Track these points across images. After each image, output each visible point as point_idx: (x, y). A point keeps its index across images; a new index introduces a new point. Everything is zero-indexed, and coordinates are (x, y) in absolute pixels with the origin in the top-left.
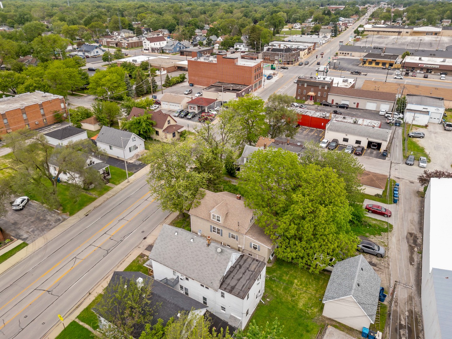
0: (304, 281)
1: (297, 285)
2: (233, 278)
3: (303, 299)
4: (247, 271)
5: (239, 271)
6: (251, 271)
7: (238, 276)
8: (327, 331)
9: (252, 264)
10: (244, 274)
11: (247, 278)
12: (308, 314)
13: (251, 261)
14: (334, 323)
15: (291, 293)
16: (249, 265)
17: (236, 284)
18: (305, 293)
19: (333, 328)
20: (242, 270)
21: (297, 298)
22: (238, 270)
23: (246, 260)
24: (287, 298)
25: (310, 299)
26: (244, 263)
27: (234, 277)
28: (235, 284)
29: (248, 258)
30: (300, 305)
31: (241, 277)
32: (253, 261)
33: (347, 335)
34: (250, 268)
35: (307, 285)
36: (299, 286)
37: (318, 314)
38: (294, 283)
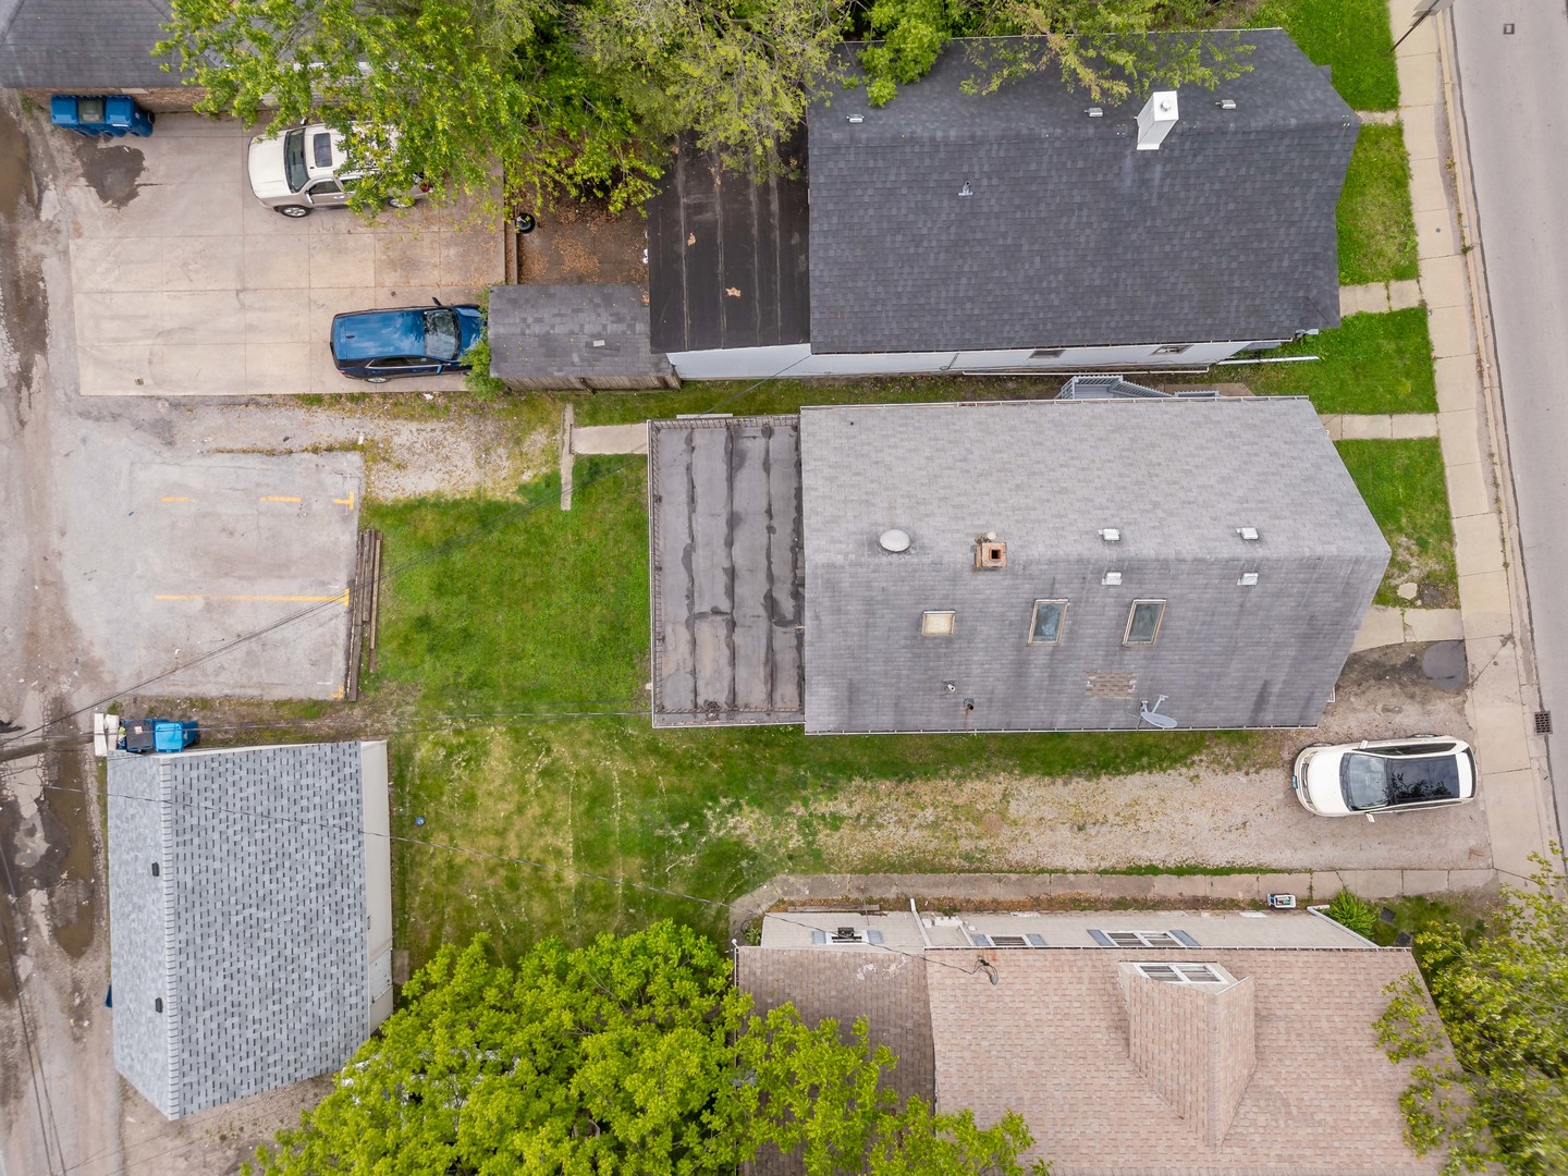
0: (531, 897)
1: (558, 853)
2: (769, 513)
3: (498, 782)
4: (725, 606)
5: (762, 576)
6: (702, 615)
7: (751, 536)
8: (342, 665)
9: (727, 671)
10: (732, 573)
11: (700, 560)
12: (450, 712)
13: (740, 688)
14: (327, 724)
15: (566, 790)
16: (741, 652)
17: (731, 488)
18: (500, 826)
19: (321, 698)
20: (751, 592)
21: (528, 771)
22: (771, 578)
23: (772, 678)
24: (572, 745)
25: (469, 801)
26: (770, 648)
27: (765, 521)
28: (738, 485)
29: (771, 695)
30: (497, 739)
31: (730, 543)
32: (733, 693)
33: (256, 692)
34: (723, 632)
35: (512, 884)
36: (545, 850)
37: (409, 737)
38: (576, 853)
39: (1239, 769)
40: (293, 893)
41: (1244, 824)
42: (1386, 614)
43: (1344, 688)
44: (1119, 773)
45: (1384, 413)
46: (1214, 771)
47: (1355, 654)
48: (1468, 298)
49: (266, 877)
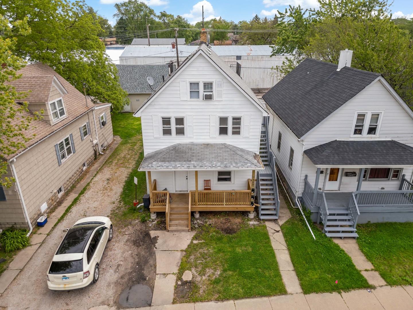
42: (175, 266)
45: (294, 266)
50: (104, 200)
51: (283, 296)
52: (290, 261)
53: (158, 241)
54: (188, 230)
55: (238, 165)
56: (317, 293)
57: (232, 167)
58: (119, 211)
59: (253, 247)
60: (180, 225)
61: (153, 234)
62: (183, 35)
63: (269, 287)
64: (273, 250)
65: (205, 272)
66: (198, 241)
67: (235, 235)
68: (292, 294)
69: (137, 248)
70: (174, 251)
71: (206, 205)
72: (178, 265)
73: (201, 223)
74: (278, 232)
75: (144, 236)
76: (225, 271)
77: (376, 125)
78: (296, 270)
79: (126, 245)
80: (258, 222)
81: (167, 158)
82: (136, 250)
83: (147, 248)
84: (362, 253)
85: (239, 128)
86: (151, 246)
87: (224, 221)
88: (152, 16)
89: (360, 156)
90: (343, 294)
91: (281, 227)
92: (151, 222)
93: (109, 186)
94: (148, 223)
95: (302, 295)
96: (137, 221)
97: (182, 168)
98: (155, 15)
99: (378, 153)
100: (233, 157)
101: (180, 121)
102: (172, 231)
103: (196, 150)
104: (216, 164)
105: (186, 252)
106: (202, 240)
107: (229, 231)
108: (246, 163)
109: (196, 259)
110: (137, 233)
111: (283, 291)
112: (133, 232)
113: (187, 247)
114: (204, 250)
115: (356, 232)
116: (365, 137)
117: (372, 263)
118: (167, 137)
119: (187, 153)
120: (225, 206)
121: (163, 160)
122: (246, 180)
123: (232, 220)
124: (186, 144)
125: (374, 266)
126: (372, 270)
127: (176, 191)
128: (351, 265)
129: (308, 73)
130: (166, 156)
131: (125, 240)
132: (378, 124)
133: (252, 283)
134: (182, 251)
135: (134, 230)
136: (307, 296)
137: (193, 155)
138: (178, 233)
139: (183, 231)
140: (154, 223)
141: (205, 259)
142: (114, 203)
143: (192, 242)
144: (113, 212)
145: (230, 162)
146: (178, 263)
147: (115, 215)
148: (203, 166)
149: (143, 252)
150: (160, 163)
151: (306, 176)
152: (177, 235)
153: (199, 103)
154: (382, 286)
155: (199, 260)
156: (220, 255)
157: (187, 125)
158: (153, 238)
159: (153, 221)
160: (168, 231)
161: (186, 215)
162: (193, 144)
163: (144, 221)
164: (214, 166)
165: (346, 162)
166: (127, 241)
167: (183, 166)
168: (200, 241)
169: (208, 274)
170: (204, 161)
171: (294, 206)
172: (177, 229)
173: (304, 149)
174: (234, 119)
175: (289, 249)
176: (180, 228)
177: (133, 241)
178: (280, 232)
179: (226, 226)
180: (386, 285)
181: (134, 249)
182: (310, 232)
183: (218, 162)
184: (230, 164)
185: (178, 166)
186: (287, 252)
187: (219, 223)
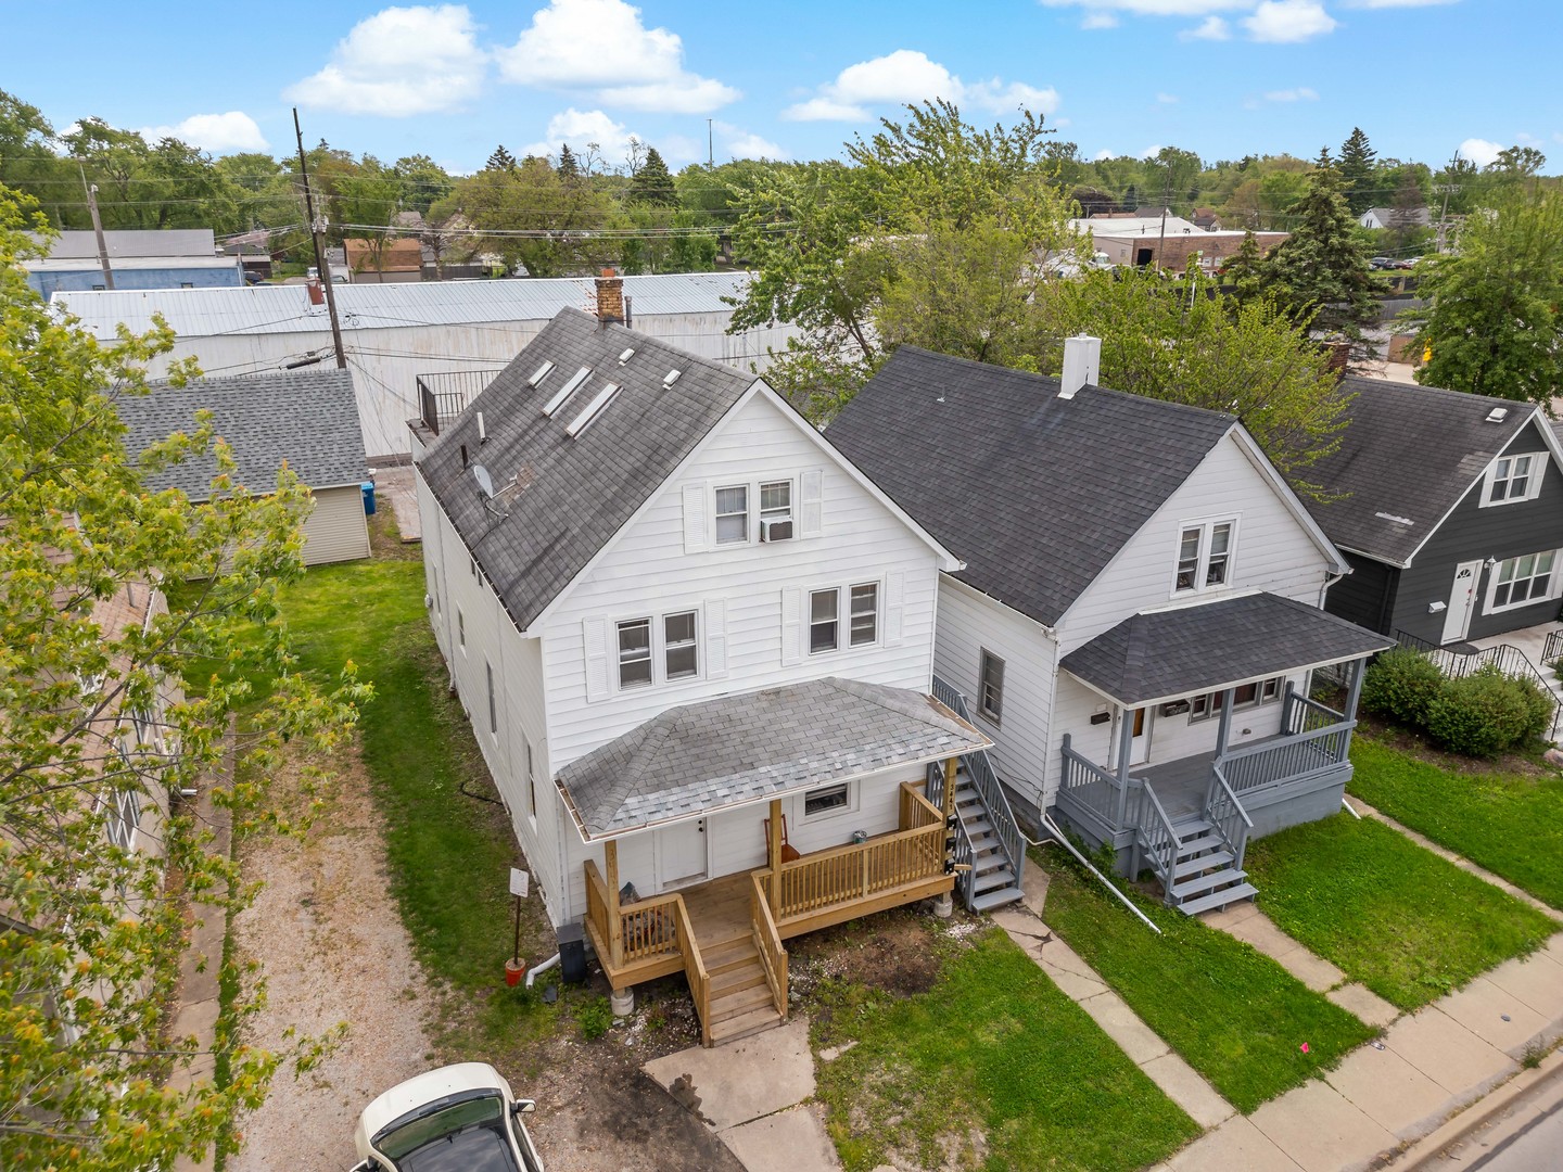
39: (436, 1045)
40: (244, 446)
41: (326, 1084)
42: (826, 1169)
43: (645, 1150)
44: (404, 914)
45: (1165, 1038)
46: (428, 1014)
47: (719, 1143)
48: (1471, 1097)
49: (259, 429)
50: (359, 994)
51: (1199, 1143)
52: (1142, 1026)
53: (698, 1094)
54: (780, 1019)
55: (913, 748)
56: (1271, 1100)
57: (895, 759)
58: (461, 1023)
59: (1021, 1013)
60: (745, 1010)
61: (663, 1070)
62: (199, 217)
63: (1148, 1130)
64: (1074, 1005)
65: (940, 1150)
66: (834, 1048)
67: (939, 989)
68: (1216, 1128)
69: (639, 1146)
70: (781, 1111)
71: (807, 909)
72: (831, 1160)
73: (802, 981)
74: (1047, 939)
75: (633, 1090)
76: (993, 1124)
77: (1225, 557)
78: (1176, 1048)
79: (590, 1150)
80: (971, 921)
81: (667, 771)
82: (642, 1156)
83: (680, 1135)
84: (1290, 939)
85: (872, 619)
86: (689, 1123)
87: (874, 952)
88: (34, 137)
89: (1219, 653)
90: (1329, 1076)
91: (1044, 920)
92: (624, 1028)
93: (333, 931)
94: (616, 1036)
95: (1240, 1118)
96: (563, 1043)
97: (740, 797)
98: (49, 133)
99: (1253, 639)
100: (881, 724)
101: (681, 626)
102: (726, 1042)
103: (749, 720)
104: (843, 758)
105: (824, 1102)
106: (845, 1043)
107: (912, 982)
108: (930, 737)
109: (875, 1114)
110: (598, 1090)
111: (1192, 1131)
112: (582, 1091)
113: (814, 1083)
114: (878, 1075)
115: (1245, 880)
116: (1204, 594)
117: (1334, 963)
118: (638, 690)
119: (725, 738)
120: (867, 898)
121: (655, 781)
122: (894, 787)
123: (895, 941)
124: (704, 705)
125: (1345, 971)
126: (1346, 982)
127: (664, 884)
128: (1296, 987)
129: (941, 400)
130: (657, 767)
131: (572, 1133)
132: (1228, 552)
133: (1095, 1134)
134: (806, 1102)
135: (580, 1081)
136: (1254, 1116)
137: (750, 739)
138: (750, 1039)
139: (765, 1026)
140: (637, 1028)
141: (907, 1103)
142: (413, 997)
143: (819, 1061)
144: (438, 1034)
145: (881, 744)
146: (826, 1150)
147: (453, 1042)
148: (805, 774)
149: (674, 1154)
150: (651, 797)
151: (1067, 738)
152: (750, 1051)
153: (750, 555)
154: (1395, 1020)
155: (890, 1115)
156: (945, 1073)
157: (706, 639)
158: (671, 1087)
159: (630, 1024)
160: (712, 1044)
161: (750, 968)
162: (727, 701)
163: (593, 1036)
164: (838, 766)
165: (1196, 679)
166: (581, 1134)
167: (738, 789)
168: (844, 1048)
169: (954, 1155)
170: (799, 755)
171: (1034, 840)
172: (742, 1028)
173: (1059, 656)
174: (856, 591)
175: (1116, 989)
176: (749, 1020)
177: (605, 1123)
178: (1053, 936)
179: (891, 969)
180: (1401, 1015)
181: (631, 1153)
182: (1134, 913)
183: (845, 751)
184: (883, 749)
185: (720, 793)
186: (1113, 998)
187: (864, 963)
